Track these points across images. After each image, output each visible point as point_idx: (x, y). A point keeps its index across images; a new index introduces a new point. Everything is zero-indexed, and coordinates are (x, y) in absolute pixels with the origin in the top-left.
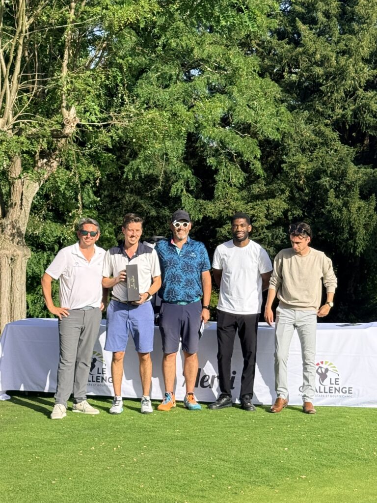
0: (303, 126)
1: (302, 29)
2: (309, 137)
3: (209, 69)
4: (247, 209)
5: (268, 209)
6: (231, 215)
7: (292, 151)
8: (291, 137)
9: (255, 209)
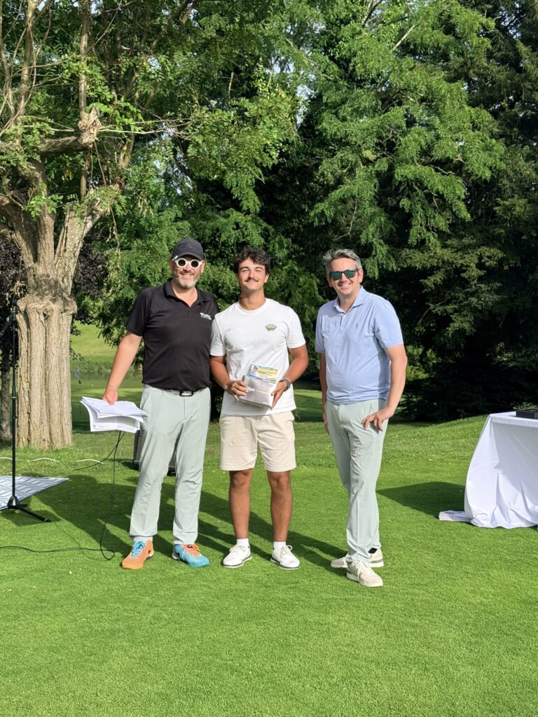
0: (522, 163)
1: (522, 52)
2: (529, 175)
3: (411, 99)
4: (456, 259)
5: (480, 258)
6: (435, 265)
7: (508, 192)
8: (508, 176)
9: (465, 258)
